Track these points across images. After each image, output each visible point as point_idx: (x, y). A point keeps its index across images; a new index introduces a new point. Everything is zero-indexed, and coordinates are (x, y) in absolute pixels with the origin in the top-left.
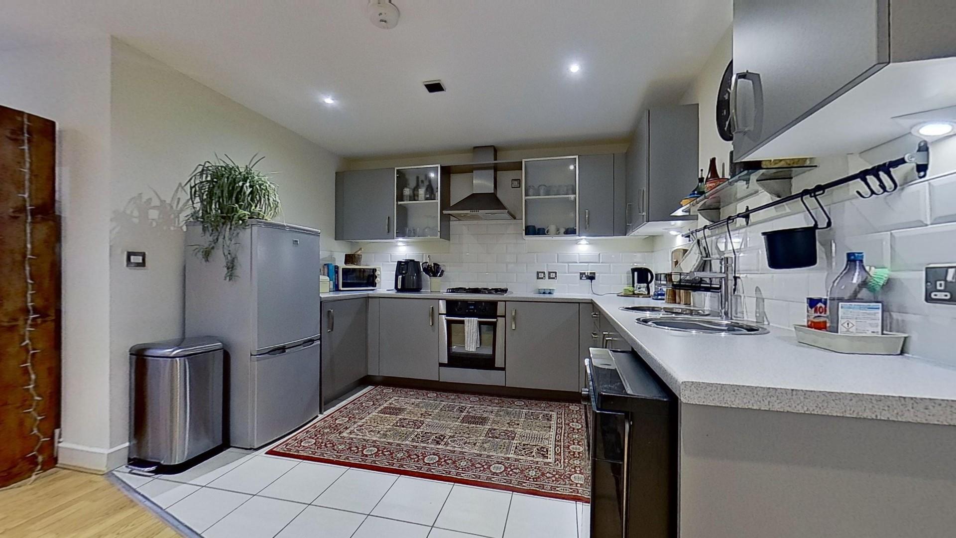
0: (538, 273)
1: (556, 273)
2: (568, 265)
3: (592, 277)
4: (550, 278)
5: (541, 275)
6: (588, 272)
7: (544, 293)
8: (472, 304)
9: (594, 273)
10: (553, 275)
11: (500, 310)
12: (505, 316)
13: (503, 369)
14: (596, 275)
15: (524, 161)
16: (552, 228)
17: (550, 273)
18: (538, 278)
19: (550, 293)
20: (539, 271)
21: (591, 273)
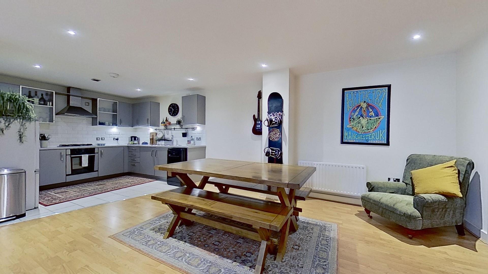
0: (97, 138)
1: (104, 138)
2: (109, 136)
3: (117, 139)
4: (102, 140)
5: (98, 139)
6: (116, 138)
7: (101, 145)
8: (83, 150)
9: (118, 138)
10: (103, 139)
11: (96, 151)
12: (98, 153)
13: (98, 171)
14: (119, 139)
15: (98, 99)
16: (107, 123)
17: (102, 138)
18: (97, 140)
19: (104, 145)
20: (97, 137)
21: (117, 138)
